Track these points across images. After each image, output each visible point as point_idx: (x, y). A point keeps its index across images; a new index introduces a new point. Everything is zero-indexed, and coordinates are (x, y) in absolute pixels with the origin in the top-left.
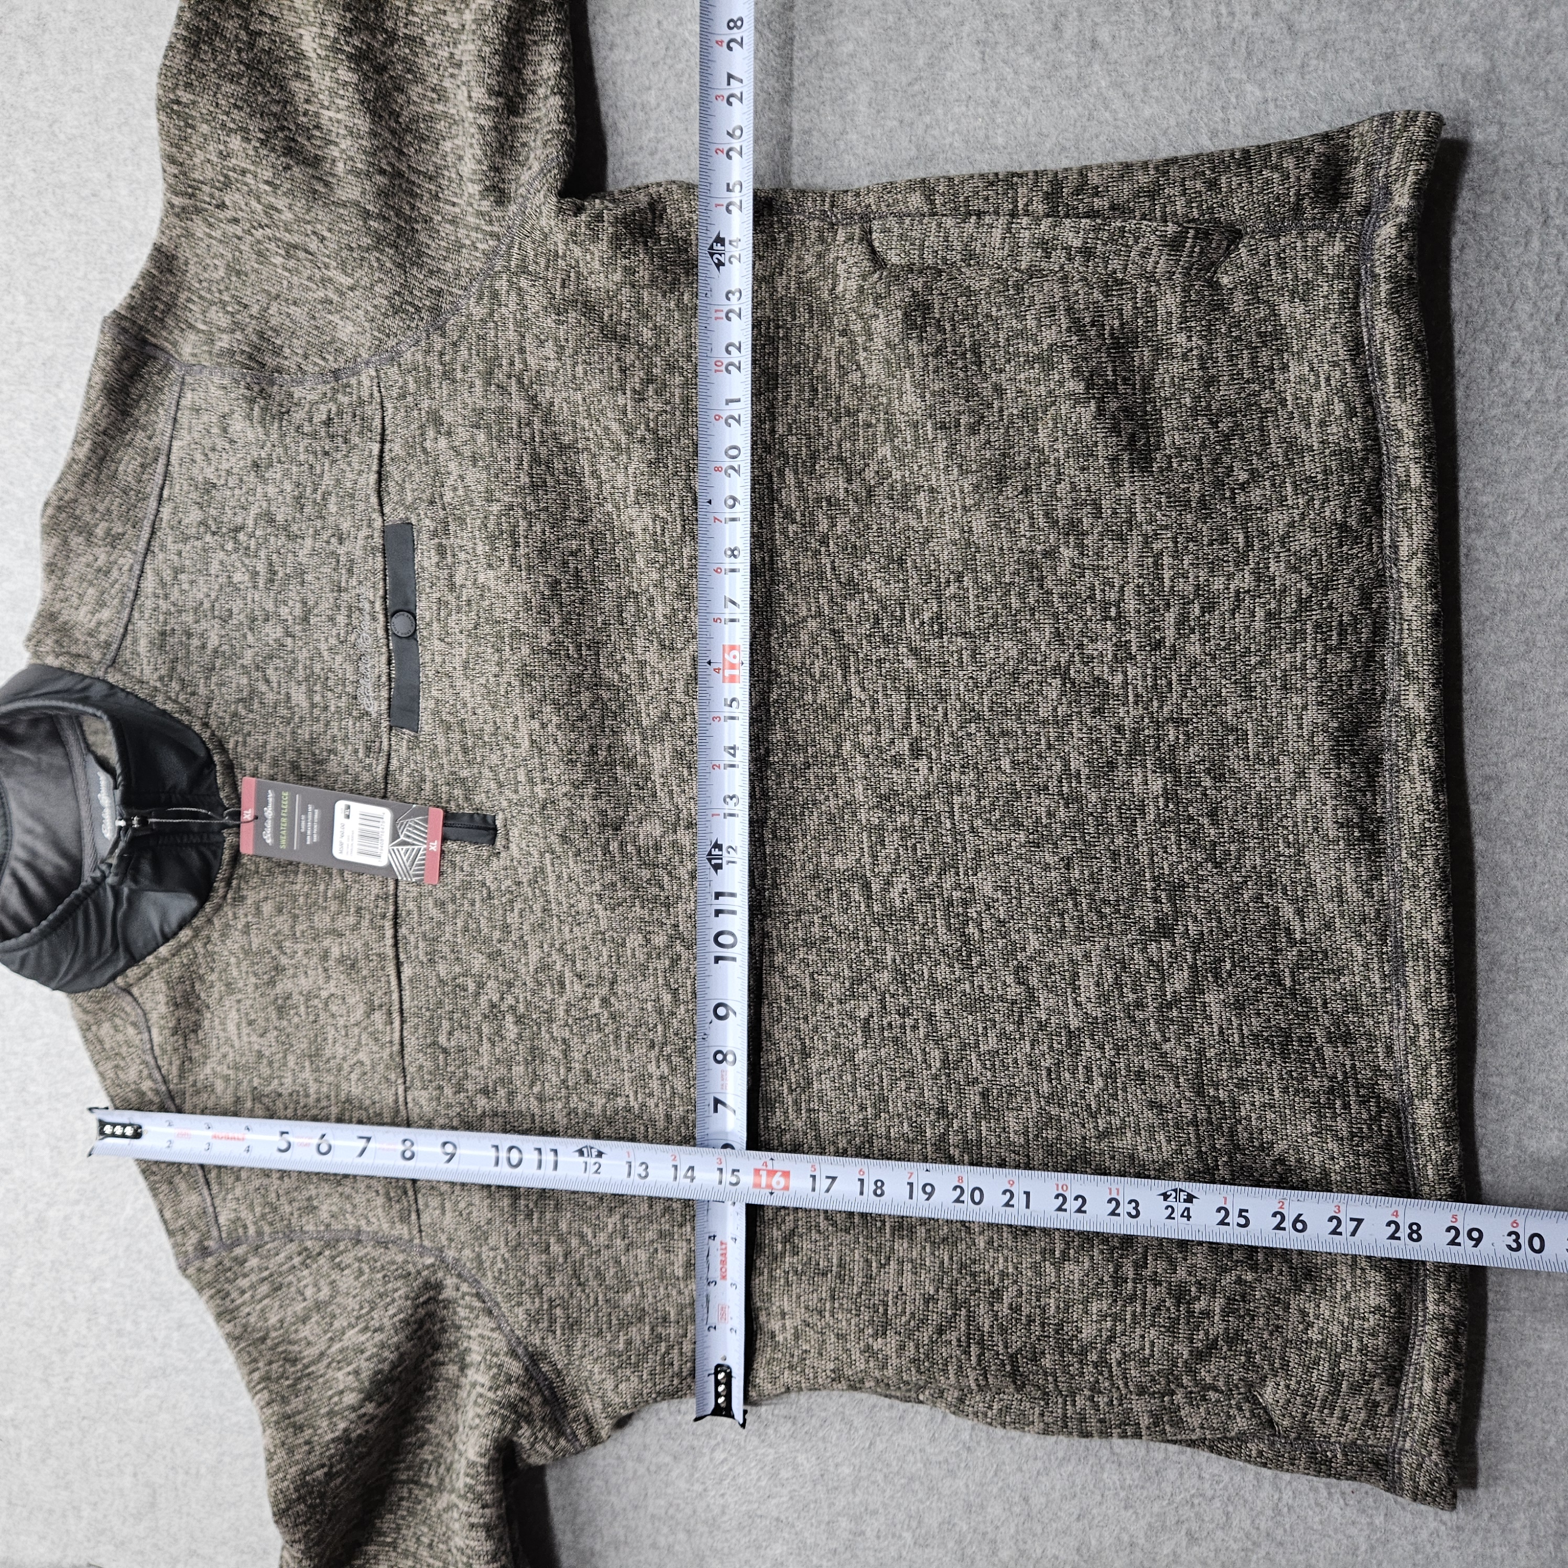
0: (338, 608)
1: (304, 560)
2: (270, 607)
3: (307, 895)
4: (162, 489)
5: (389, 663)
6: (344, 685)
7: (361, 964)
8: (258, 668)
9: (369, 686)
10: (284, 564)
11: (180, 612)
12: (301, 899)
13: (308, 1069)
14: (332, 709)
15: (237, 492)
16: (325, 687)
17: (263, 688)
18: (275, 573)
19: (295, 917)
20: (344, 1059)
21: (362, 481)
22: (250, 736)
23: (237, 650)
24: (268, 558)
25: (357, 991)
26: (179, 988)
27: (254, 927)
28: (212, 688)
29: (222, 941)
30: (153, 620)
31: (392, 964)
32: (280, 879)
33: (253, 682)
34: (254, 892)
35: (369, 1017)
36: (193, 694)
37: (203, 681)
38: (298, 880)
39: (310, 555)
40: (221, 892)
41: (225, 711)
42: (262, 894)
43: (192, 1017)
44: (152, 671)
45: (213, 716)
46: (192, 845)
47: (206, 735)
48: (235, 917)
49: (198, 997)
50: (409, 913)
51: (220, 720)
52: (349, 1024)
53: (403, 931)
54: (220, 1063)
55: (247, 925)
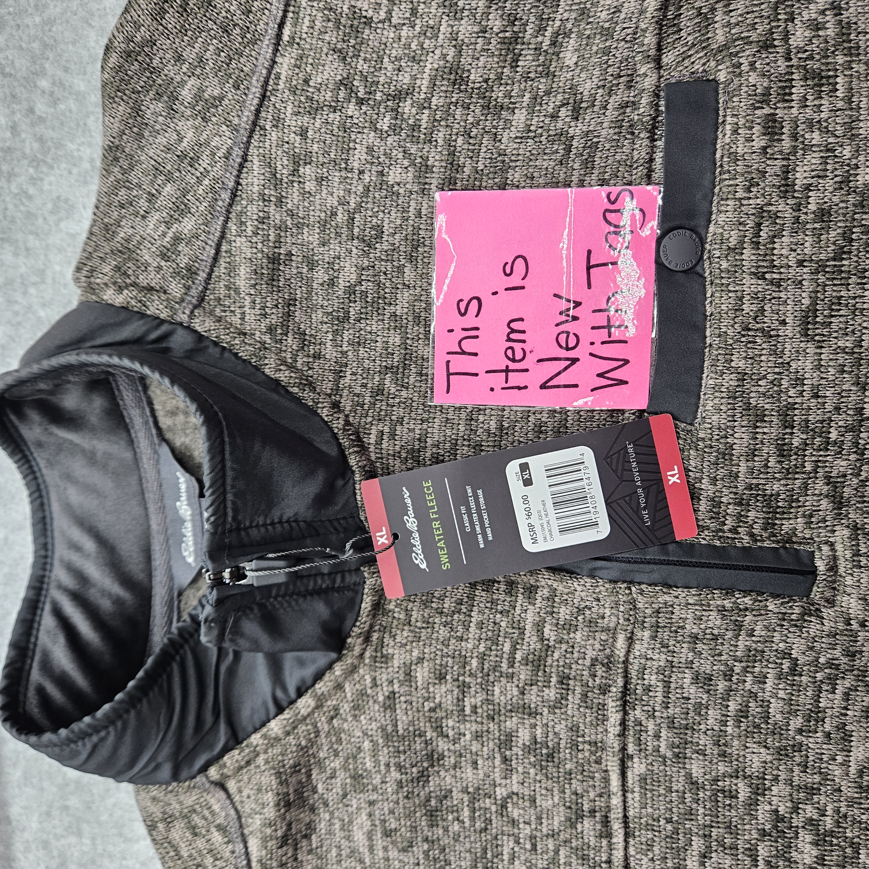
4: (281, 25)
7: (565, 754)
8: (417, 320)
12: (474, 663)
15: (405, 32)
18: (459, 168)
19: (464, 687)
22: (402, 424)
23: (387, 290)
24: (449, 143)
25: (556, 790)
26: (293, 780)
27: (403, 699)
28: (345, 349)
29: (355, 716)
30: (259, 237)
31: (616, 759)
32: (443, 632)
33: (408, 341)
34: (403, 650)
35: (573, 826)
36: (317, 356)
37: (331, 337)
38: (470, 636)
39: (521, 138)
40: (357, 650)
41: (364, 386)
42: (415, 653)
43: (305, 817)
44: (258, 318)
45: (345, 393)
46: (318, 592)
47: (338, 425)
48: (375, 684)
49: (314, 790)
50: (648, 689)
51: (356, 399)
52: (538, 834)
53: (636, 714)
55: (392, 696)
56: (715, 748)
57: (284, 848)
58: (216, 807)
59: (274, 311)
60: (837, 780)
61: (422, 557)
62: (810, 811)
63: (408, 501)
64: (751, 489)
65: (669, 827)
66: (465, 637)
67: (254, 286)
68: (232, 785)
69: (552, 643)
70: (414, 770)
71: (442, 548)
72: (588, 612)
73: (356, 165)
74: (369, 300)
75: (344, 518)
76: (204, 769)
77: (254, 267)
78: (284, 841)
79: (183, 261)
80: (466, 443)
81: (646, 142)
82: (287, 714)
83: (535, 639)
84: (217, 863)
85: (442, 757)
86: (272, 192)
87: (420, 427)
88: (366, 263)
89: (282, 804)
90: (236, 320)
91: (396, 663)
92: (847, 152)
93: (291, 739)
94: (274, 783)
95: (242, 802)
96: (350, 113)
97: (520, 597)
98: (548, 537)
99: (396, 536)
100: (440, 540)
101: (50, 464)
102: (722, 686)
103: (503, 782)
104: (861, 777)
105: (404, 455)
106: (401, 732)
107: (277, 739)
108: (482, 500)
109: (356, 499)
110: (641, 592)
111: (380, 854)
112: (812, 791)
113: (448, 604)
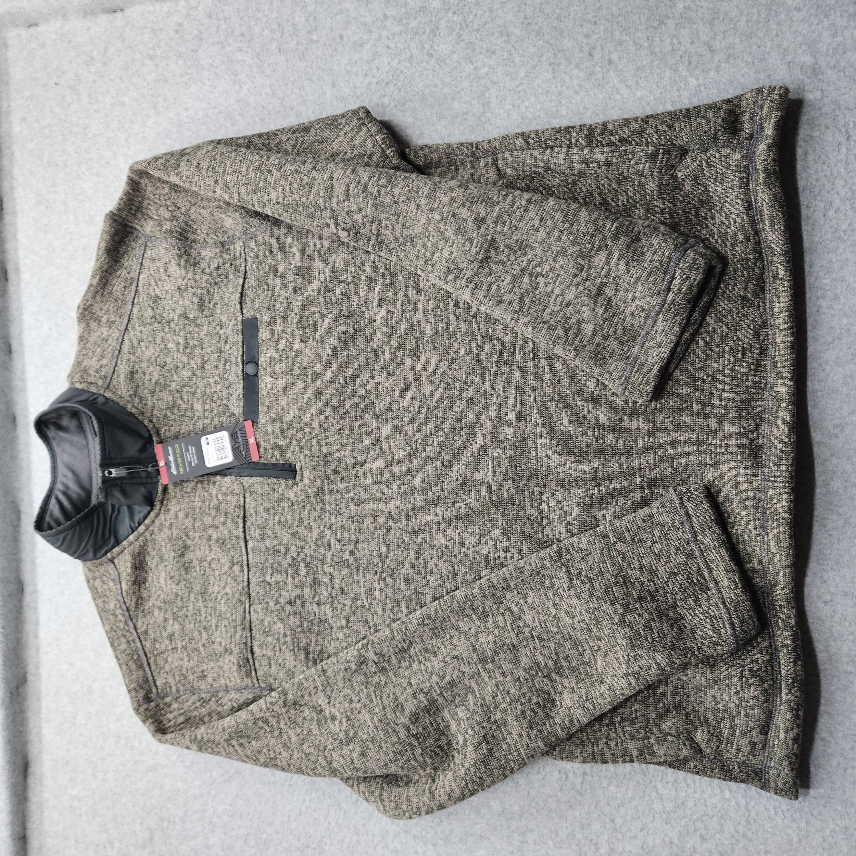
0: (220, 361)
1: (203, 337)
2: (185, 360)
3: (200, 508)
5: (244, 388)
6: (222, 400)
7: (228, 541)
8: (178, 392)
10: (193, 339)
11: (140, 361)
12: (197, 510)
14: (215, 412)
15: (170, 302)
16: (212, 401)
17: (180, 402)
18: (188, 344)
20: (218, 593)
21: (233, 297)
22: (172, 427)
23: (168, 382)
24: (185, 336)
25: (225, 556)
26: (138, 559)
27: (175, 525)
28: (154, 402)
29: (159, 533)
30: (127, 365)
31: (243, 542)
32: (187, 500)
33: (175, 399)
34: (174, 507)
35: (231, 569)
36: (146, 404)
37: (150, 398)
38: (196, 500)
40: (158, 507)
41: (160, 414)
42: (178, 508)
43: (143, 574)
44: (126, 392)
45: (154, 416)
46: (142, 484)
47: (150, 426)
48: (165, 520)
49: (147, 564)
50: (251, 515)
51: (158, 418)
52: (221, 573)
53: (248, 524)
54: (157, 600)
55: (171, 525)
56: (273, 535)
57: (135, 586)
58: (111, 572)
59: (131, 389)
60: (310, 543)
62: (302, 556)
64: (275, 444)
65: (261, 566)
66: (194, 501)
67: (125, 381)
68: (116, 561)
69: (221, 501)
70: (179, 552)
71: (181, 467)
72: (230, 488)
73: (157, 342)
74: (162, 385)
75: (150, 457)
76: (106, 554)
77: (126, 375)
78: (134, 583)
79: (103, 373)
80: (192, 432)
81: (241, 336)
82: (135, 533)
83: (216, 500)
84: (111, 593)
85: (189, 547)
86: (132, 351)
87: (178, 427)
88: (161, 374)
89: (134, 567)
90: (119, 393)
91: (172, 512)
92: (291, 340)
93: (137, 543)
94: (130, 559)
95: (120, 568)
96: (155, 326)
97: (211, 485)
98: (214, 462)
99: (166, 463)
100: (180, 464)
101: (58, 446)
102: (272, 511)
103: (209, 555)
104: (316, 541)
105: (173, 437)
106: (174, 537)
107: (132, 543)
108: (193, 450)
109: (154, 451)
110: (244, 480)
111: (169, 587)
112: (303, 548)
113: (189, 490)
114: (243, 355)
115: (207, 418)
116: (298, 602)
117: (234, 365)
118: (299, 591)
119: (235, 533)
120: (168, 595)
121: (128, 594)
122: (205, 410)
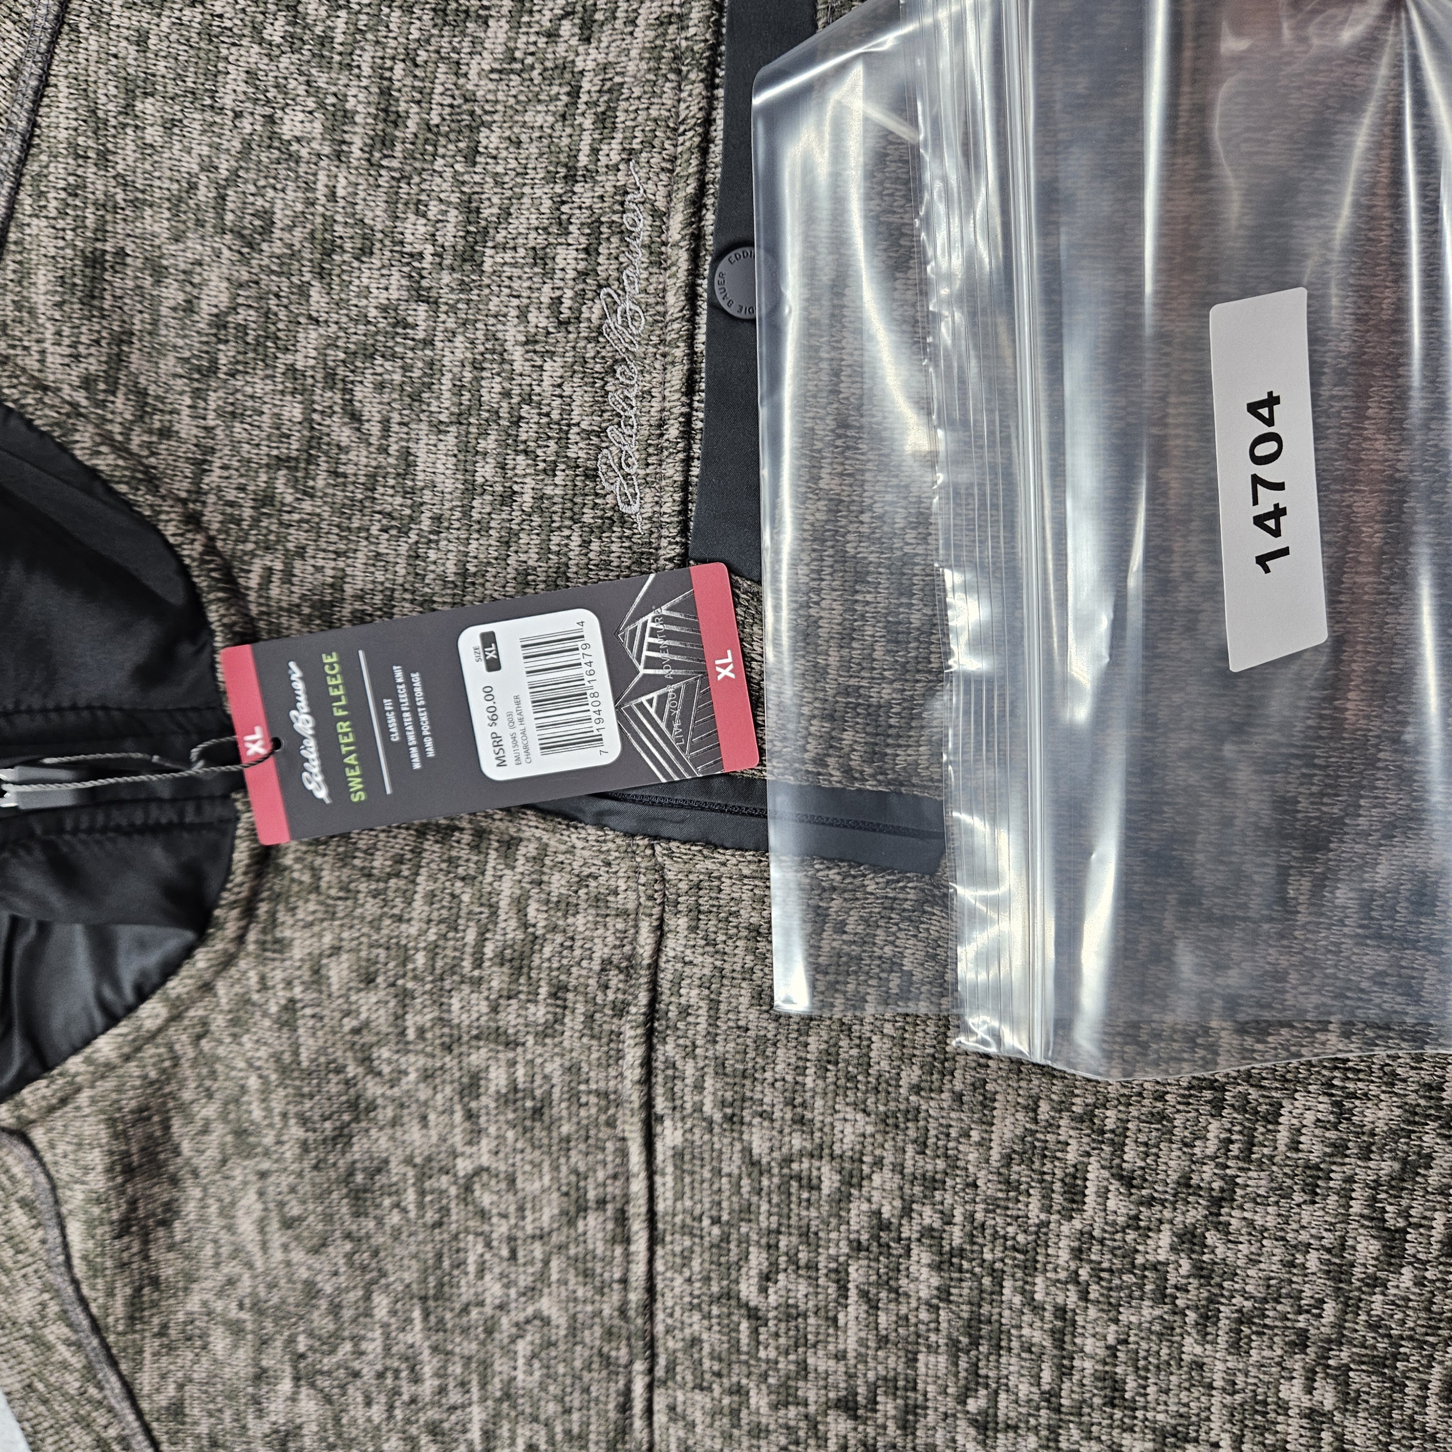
0: (564, 225)
2: (377, 215)
5: (690, 388)
6: (563, 441)
7: (560, 1109)
8: (330, 381)
9: (632, 448)
10: (424, 97)
12: (420, 959)
13: (418, 1325)
14: (527, 500)
16: (511, 441)
17: (344, 434)
18: (399, 120)
19: (404, 997)
20: (502, 1307)
22: (303, 558)
23: (281, 325)
24: (381, 73)
25: (546, 1167)
26: (137, 1132)
27: (308, 1011)
28: (211, 423)
29: (234, 1036)
30: (69, 220)
31: (636, 1119)
32: (371, 907)
33: (316, 416)
34: (307, 933)
35: (572, 1223)
36: (166, 433)
37: (188, 401)
38: (414, 914)
39: (500, 72)
40: (231, 929)
41: (242, 488)
42: (328, 939)
43: (162, 1192)
44: (67, 360)
45: (211, 499)
46: (153, 830)
47: (191, 552)
48: (264, 985)
49: (176, 1151)
50: (685, 1011)
51: (229, 510)
52: (520, 1234)
53: (667, 1050)
54: (221, 1293)
55: (291, 1006)
56: (788, 1109)
57: (126, 1239)
58: (17, 1170)
59: (93, 350)
60: (971, 1169)
61: (320, 778)
62: (928, 1216)
63: (299, 686)
64: (848, 695)
65: (716, 1231)
66: (406, 916)
67: (59, 305)
68: (38, 1135)
69: (539, 932)
70: (328, 1125)
71: (352, 767)
72: (593, 884)
73: (228, 101)
74: (249, 339)
75: (194, 709)
77: (61, 273)
78: (123, 1228)
80: (408, 596)
81: (699, 88)
82: (123, 1028)
83: (513, 923)
84: (20, 1257)
85: (372, 1106)
86: (91, 143)
87: (332, 564)
88: (245, 276)
89: (118, 1168)
90: (31, 363)
91: (297, 953)
93: (132, 1068)
94: (104, 1136)
95: (56, 1163)
96: (218, 10)
97: (493, 854)
98: (523, 757)
99: (276, 743)
100: (350, 753)
103: (468, 1150)
104: (1008, 1165)
105: (306, 611)
106: (305, 1064)
107: (110, 1067)
108: (418, 691)
109: (215, 678)
110: (670, 855)
111: (278, 1255)
112: (932, 1183)
113: (379, 862)
114: (697, 203)
115: (484, 529)
116: (888, 1406)
117: (642, 257)
118: (894, 1362)
119: (597, 1080)
120: (272, 1286)
121: (95, 1271)
122: (471, 490)
